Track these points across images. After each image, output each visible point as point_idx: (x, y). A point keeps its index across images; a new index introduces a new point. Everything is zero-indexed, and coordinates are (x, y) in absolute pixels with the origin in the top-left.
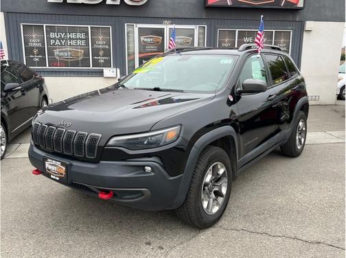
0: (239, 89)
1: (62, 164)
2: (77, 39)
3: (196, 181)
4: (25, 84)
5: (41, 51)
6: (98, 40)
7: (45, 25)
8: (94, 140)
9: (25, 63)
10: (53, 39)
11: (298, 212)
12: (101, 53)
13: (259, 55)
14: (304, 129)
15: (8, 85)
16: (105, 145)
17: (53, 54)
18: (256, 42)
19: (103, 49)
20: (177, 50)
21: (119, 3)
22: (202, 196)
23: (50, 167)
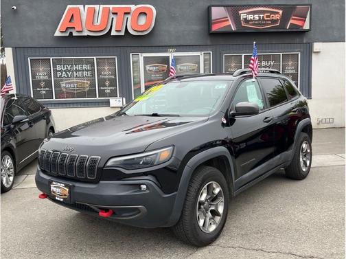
0: (232, 112)
1: (66, 186)
2: (83, 71)
3: (191, 199)
4: (32, 116)
5: (48, 84)
6: (104, 70)
7: (51, 58)
8: (94, 162)
9: (32, 96)
10: (59, 71)
11: (296, 230)
12: (107, 83)
13: (254, 80)
14: (309, 151)
15: (17, 118)
16: (104, 167)
17: (60, 86)
18: (250, 67)
19: (109, 80)
20: (177, 77)
21: (123, 34)
22: (198, 214)
23: (55, 190)
